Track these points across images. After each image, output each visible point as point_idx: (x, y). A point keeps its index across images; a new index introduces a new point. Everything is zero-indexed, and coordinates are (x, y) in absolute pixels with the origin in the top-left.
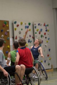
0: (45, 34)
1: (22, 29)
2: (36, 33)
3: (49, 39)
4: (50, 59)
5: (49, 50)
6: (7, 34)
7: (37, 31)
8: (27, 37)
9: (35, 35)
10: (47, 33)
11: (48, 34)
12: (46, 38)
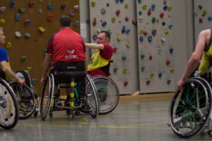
0: (162, 16)
1: (108, 5)
2: (140, 13)
3: (170, 27)
4: (172, 71)
5: (171, 51)
6: (73, 14)
7: (144, 8)
8: (120, 22)
9: (139, 17)
10: (166, 13)
11: (169, 16)
12: (164, 24)
